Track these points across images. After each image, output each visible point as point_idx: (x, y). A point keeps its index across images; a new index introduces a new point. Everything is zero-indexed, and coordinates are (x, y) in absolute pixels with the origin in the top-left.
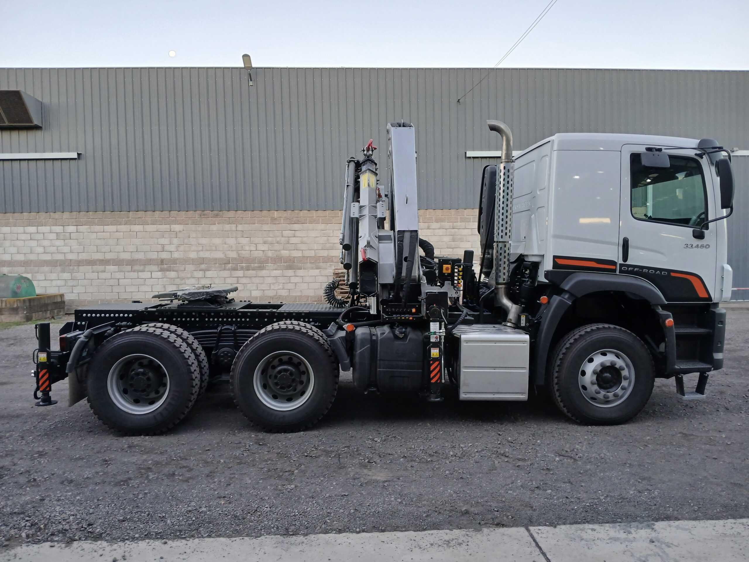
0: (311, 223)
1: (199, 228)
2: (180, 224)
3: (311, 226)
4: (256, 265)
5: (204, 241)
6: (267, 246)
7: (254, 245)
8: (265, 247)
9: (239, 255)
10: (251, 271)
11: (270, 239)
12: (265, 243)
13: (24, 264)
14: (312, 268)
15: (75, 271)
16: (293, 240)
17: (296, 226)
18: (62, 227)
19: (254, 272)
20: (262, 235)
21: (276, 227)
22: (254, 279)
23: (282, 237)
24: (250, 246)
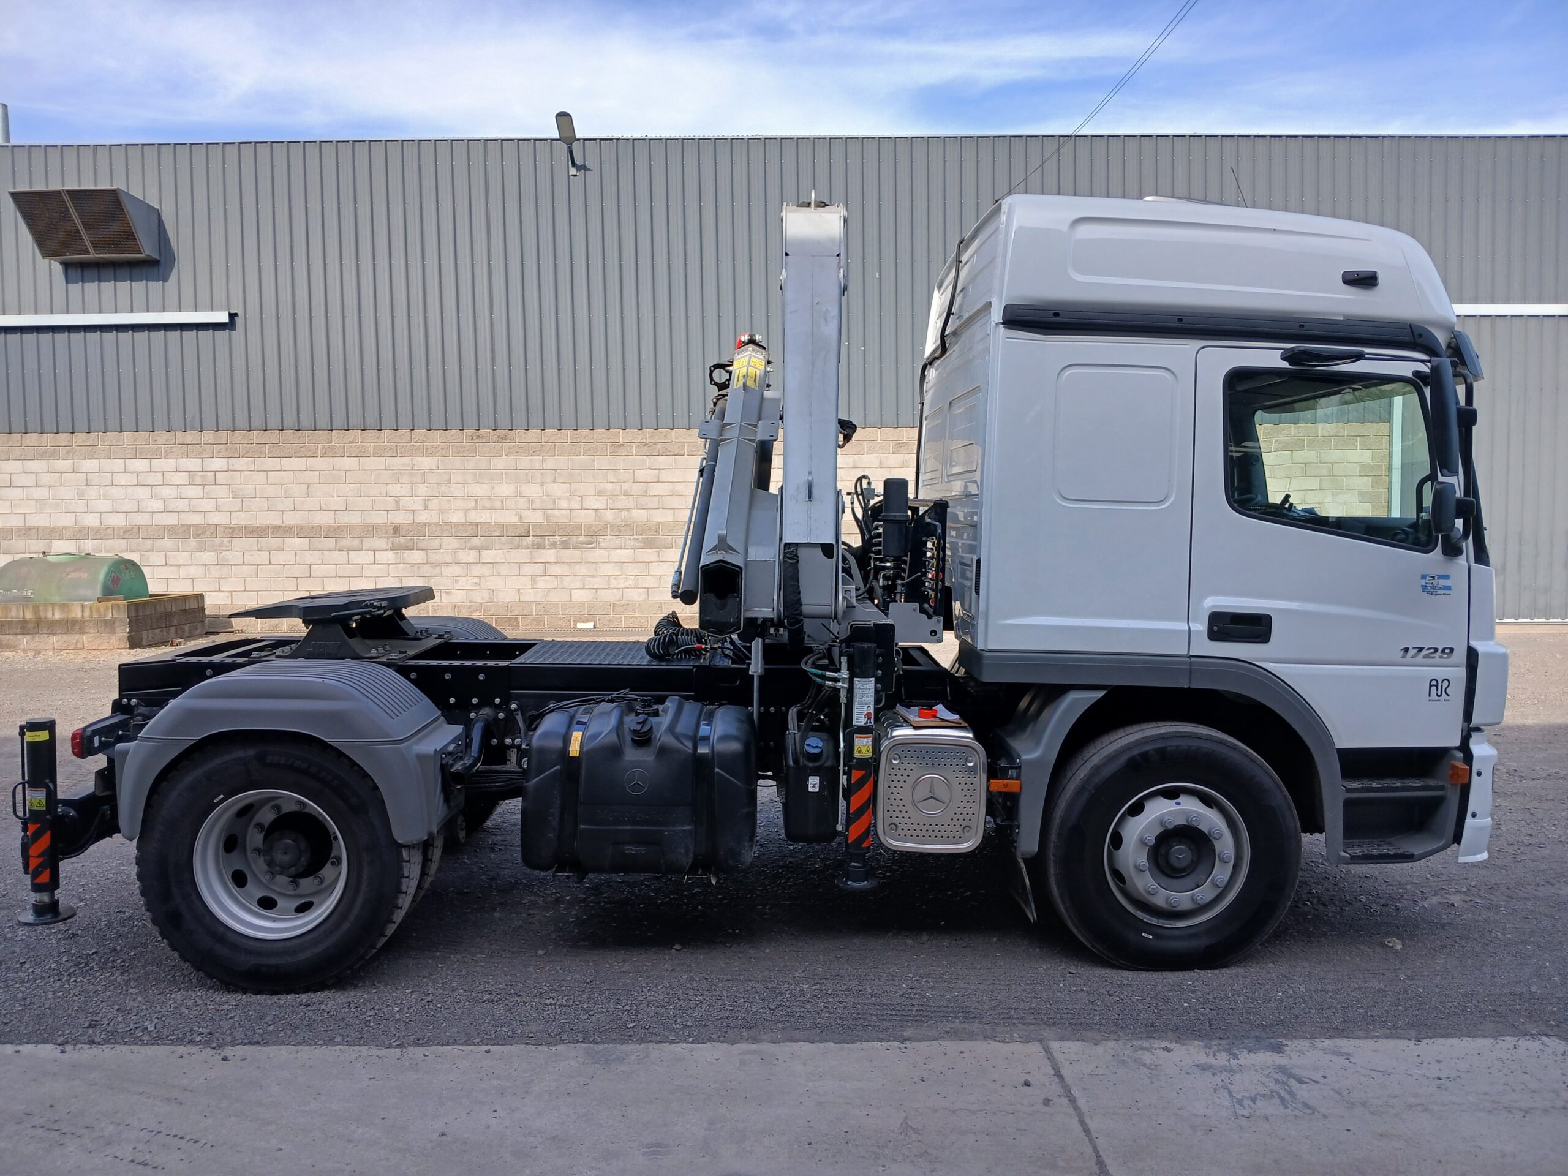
1: (471, 463)
2: (431, 455)
4: (582, 538)
5: (479, 490)
6: (603, 499)
7: (578, 498)
8: (599, 503)
9: (547, 517)
10: (571, 551)
11: (609, 486)
12: (600, 494)
13: (124, 532)
15: (224, 548)
16: (656, 489)
17: (662, 461)
18: (200, 460)
19: (577, 552)
20: (594, 478)
21: (620, 462)
22: (578, 566)
23: (634, 482)
24: (569, 500)
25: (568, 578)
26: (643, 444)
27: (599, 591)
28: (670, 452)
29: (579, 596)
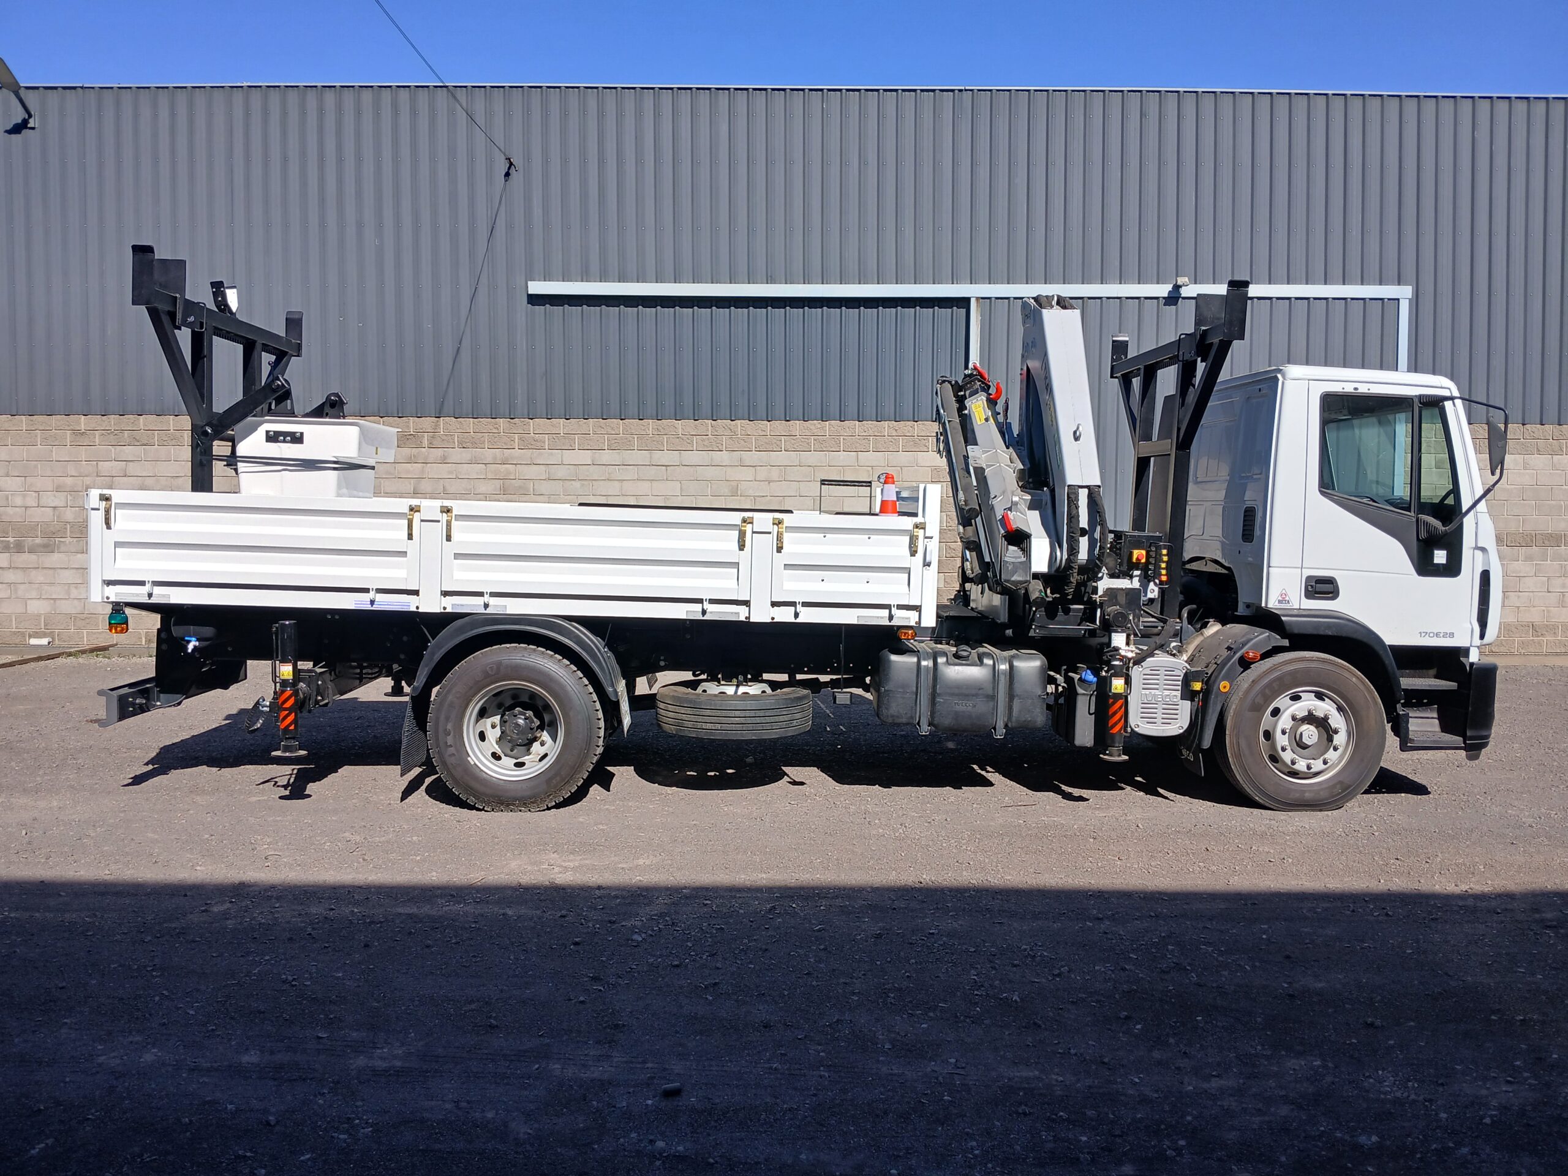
4: (38, 541)
6: (62, 495)
7: (34, 494)
8: (58, 500)
10: (25, 557)
11: (69, 481)
12: (58, 489)
17: (129, 451)
19: (33, 557)
20: (52, 471)
21: (83, 453)
22: (34, 572)
24: (24, 496)
25: (22, 587)
27: (58, 602)
29: (37, 607)
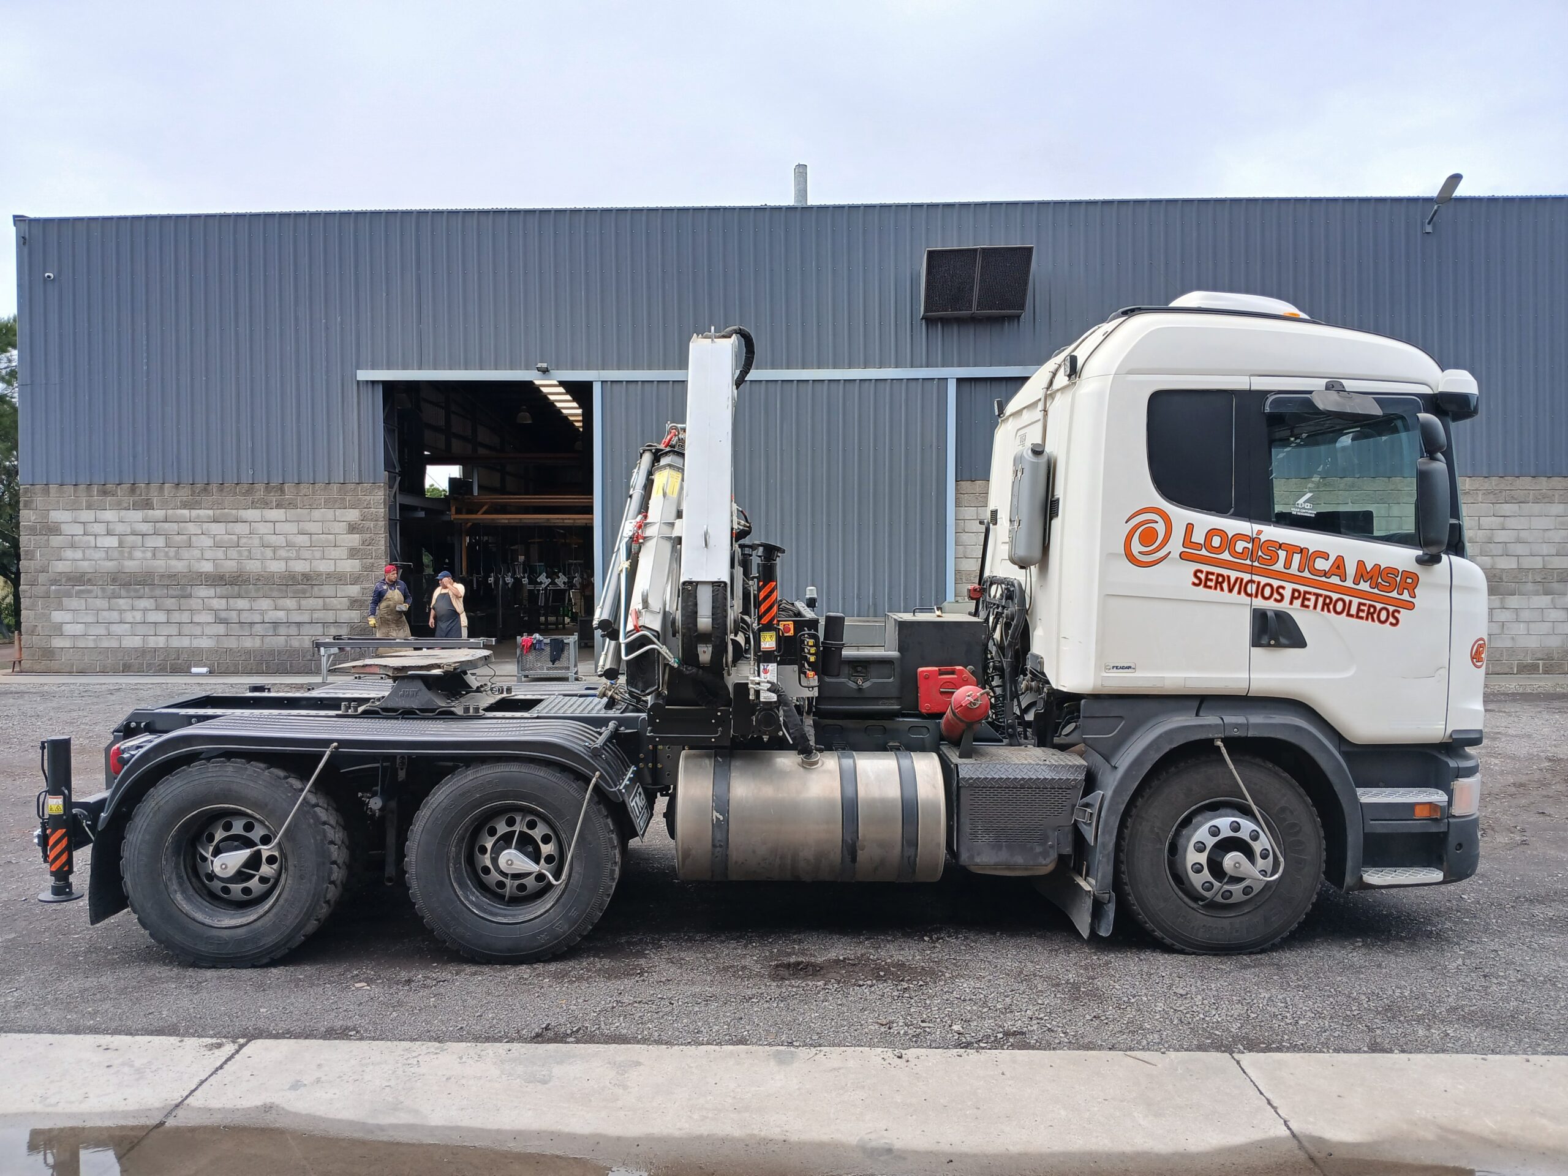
0: (1536, 501)
3: (1536, 508)
14: (1537, 593)
16: (1501, 536)
23: (1479, 529)
26: (1488, 492)
28: (1516, 499)
